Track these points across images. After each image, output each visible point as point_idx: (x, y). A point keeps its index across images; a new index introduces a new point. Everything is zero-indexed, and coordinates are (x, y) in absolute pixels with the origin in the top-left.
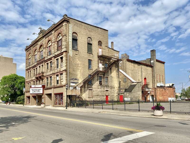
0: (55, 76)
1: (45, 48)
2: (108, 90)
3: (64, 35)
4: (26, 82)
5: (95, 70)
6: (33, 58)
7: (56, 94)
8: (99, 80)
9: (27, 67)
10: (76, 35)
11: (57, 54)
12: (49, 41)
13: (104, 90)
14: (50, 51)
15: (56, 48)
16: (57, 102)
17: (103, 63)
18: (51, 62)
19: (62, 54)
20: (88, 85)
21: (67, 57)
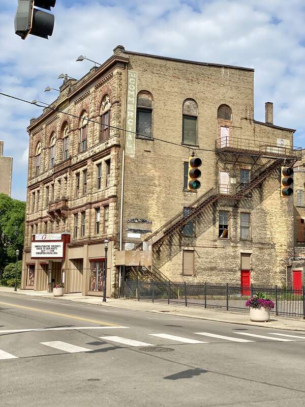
0: (93, 210)
1: (73, 131)
2: (250, 254)
3: (114, 100)
4: (28, 222)
5: (203, 193)
6: (45, 155)
7: (93, 261)
8: (217, 224)
9: (31, 179)
10: (150, 99)
11: (98, 151)
12: (83, 111)
13: (235, 251)
14: (85, 140)
15: (97, 134)
16: (94, 284)
17: (233, 169)
18: (86, 170)
19: (107, 151)
20: (181, 236)
21: (119, 161)
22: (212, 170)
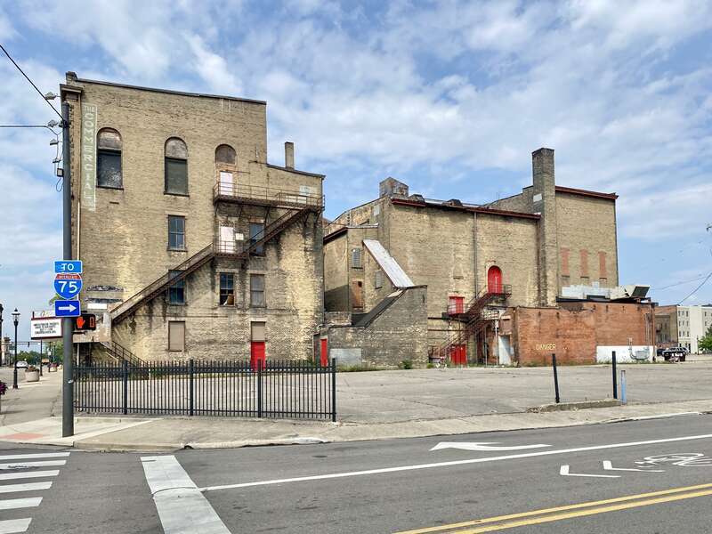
2: (264, 323)
13: (243, 320)
17: (238, 223)
20: (165, 305)
22: (210, 224)
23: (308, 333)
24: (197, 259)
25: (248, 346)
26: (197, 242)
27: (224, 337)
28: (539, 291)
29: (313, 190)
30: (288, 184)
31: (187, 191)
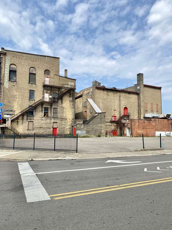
2: (57, 122)
13: (51, 121)
17: (50, 92)
20: (27, 116)
22: (42, 93)
23: (70, 126)
24: (37, 103)
25: (52, 129)
26: (38, 98)
27: (45, 126)
28: (139, 115)
29: (73, 84)
30: (65, 82)
31: (35, 83)
